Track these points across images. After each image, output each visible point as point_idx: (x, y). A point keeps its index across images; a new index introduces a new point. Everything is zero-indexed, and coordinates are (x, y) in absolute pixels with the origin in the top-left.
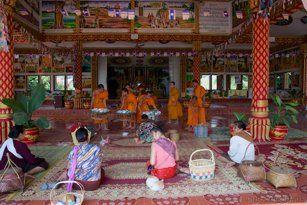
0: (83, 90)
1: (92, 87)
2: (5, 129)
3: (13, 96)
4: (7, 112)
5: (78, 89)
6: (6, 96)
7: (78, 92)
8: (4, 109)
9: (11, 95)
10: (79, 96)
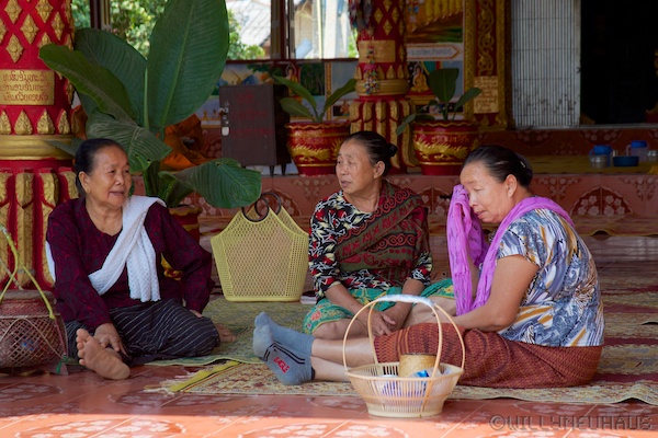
0: (414, 52)
1: (467, 29)
2: (30, 210)
3: (68, 42)
4: (44, 125)
5: (379, 35)
6: (37, 38)
7: (381, 57)
8: (26, 109)
9: (58, 33)
10: (387, 86)
